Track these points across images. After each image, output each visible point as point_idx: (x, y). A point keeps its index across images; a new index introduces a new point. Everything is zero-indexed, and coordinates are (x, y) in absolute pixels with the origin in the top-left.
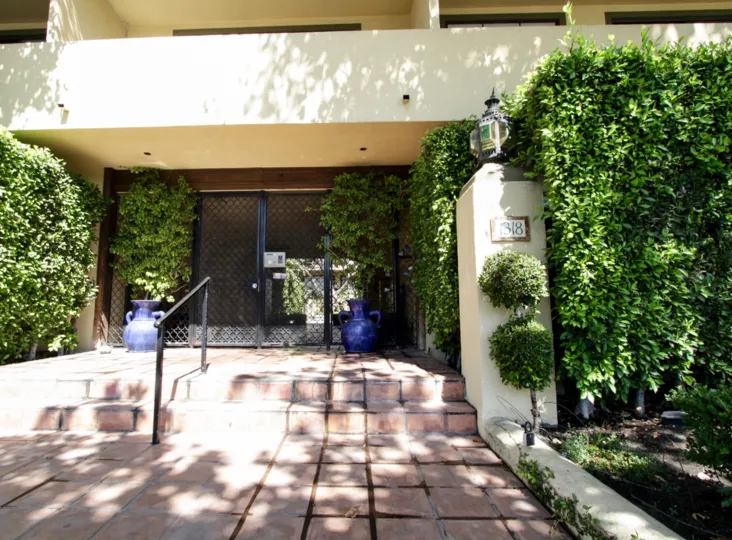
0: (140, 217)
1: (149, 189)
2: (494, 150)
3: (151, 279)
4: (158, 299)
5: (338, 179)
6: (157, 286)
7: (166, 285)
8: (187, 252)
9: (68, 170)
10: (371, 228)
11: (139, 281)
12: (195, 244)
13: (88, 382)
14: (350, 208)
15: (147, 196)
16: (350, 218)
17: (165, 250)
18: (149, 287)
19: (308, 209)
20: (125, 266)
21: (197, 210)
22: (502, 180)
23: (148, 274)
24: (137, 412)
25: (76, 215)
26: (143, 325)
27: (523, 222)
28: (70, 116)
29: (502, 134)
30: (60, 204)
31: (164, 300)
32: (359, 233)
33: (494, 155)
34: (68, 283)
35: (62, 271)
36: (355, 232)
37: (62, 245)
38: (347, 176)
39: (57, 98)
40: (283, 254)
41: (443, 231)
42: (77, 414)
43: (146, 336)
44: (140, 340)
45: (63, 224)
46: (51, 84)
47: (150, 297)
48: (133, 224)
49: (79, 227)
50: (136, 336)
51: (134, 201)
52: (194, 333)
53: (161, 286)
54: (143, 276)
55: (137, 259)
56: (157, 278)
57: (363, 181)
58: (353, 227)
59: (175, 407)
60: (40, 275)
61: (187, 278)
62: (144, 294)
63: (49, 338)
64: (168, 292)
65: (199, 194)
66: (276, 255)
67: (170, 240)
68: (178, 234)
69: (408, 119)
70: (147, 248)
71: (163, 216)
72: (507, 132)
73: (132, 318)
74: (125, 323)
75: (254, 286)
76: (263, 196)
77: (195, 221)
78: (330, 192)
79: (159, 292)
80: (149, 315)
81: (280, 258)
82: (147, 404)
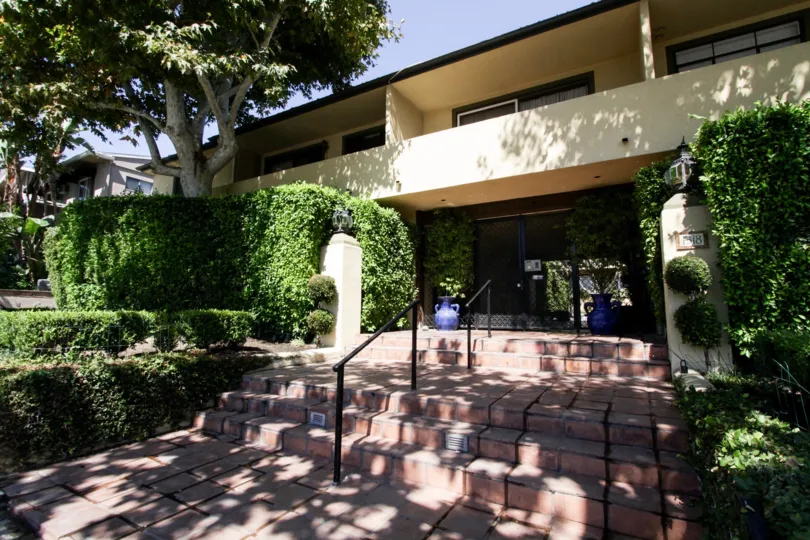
0: (441, 242)
1: (445, 222)
2: (682, 184)
3: (449, 283)
4: (454, 296)
5: (579, 201)
6: (453, 287)
7: (459, 286)
8: (471, 263)
9: (402, 219)
10: (608, 237)
11: (442, 284)
12: (476, 258)
13: (429, 340)
14: (590, 223)
15: (443, 227)
16: (591, 231)
17: (457, 263)
18: (449, 288)
19: (556, 227)
20: (432, 275)
21: (475, 234)
22: (684, 206)
23: (448, 279)
24: (458, 355)
25: (407, 244)
26: (446, 313)
27: (702, 235)
28: (402, 186)
29: (687, 173)
30: (399, 239)
31: (458, 296)
32: (598, 243)
33: (681, 188)
34: (404, 286)
35: (401, 279)
36: (595, 241)
37: (401, 264)
38: (586, 198)
39: (395, 178)
40: (539, 261)
41: (650, 242)
42: (427, 354)
43: (449, 320)
44: (445, 323)
45: (401, 251)
46: (390, 171)
47: (449, 293)
48: (436, 247)
49: (408, 251)
50: (443, 320)
51: (437, 232)
52: (478, 320)
53: (456, 287)
54: (445, 281)
55: (440, 270)
56: (453, 282)
57: (599, 201)
58: (593, 237)
59: (477, 351)
60: (393, 282)
61: (471, 281)
62: (445, 292)
63: (397, 320)
64: (460, 291)
65: (476, 222)
66: (533, 262)
67: (460, 255)
68: (465, 252)
69: (628, 155)
70: (445, 262)
71: (454, 241)
72: (691, 171)
73: (439, 308)
74: (435, 312)
75: (519, 285)
76: (522, 217)
77: (475, 241)
78: (573, 211)
79: (455, 292)
80: (450, 307)
81: (537, 264)
82: (463, 349)
